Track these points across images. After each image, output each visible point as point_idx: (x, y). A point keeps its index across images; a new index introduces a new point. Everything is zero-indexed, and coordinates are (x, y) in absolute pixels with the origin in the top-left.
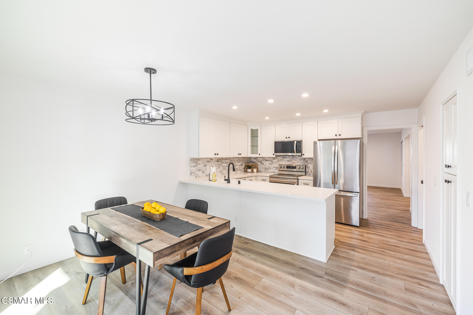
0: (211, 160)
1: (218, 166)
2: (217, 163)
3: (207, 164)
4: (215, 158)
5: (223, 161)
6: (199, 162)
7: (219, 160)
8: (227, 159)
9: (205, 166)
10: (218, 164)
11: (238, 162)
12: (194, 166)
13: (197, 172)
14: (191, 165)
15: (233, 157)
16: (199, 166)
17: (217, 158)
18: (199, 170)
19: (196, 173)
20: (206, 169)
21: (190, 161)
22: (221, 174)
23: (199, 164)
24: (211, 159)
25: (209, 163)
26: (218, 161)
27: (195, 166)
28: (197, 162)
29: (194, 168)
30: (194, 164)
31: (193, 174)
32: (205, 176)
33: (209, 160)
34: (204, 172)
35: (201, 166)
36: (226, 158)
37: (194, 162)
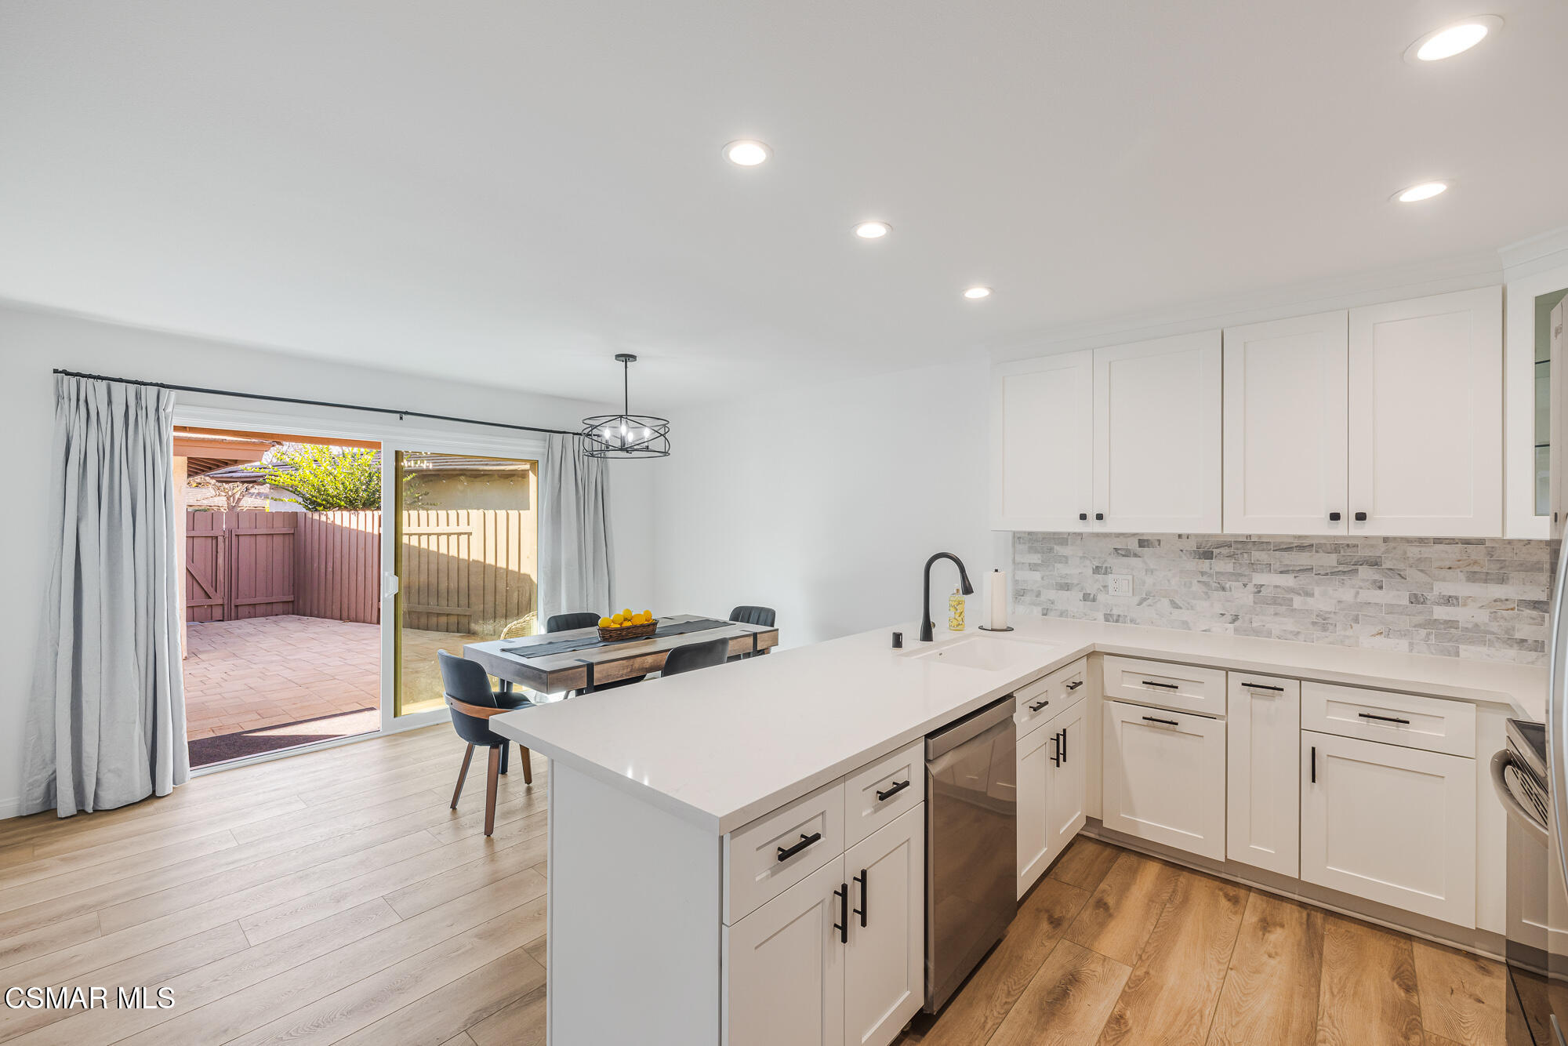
0: (1140, 546)
1: (1205, 579)
2: (1193, 565)
3: (1114, 562)
4: (1180, 536)
5: (1257, 555)
6: (1059, 550)
7: (1218, 551)
8: (1301, 548)
9: (1097, 570)
10: (1203, 574)
11: (1469, 580)
12: (1033, 567)
13: (1052, 594)
14: (1018, 559)
15: (1386, 540)
16: (1061, 569)
17: (1197, 536)
18: (1066, 587)
19: (1043, 598)
20: (1105, 587)
21: (1014, 543)
22: (1236, 630)
23: (1065, 560)
24: (1143, 543)
25: (1133, 561)
26: (1208, 555)
27: (1035, 564)
28: (1051, 550)
29: (1037, 576)
30: (1036, 558)
31: (1027, 598)
32: (1101, 617)
33: (1133, 545)
34: (1094, 600)
35: (1076, 569)
36: (1296, 542)
37: (1032, 550)
